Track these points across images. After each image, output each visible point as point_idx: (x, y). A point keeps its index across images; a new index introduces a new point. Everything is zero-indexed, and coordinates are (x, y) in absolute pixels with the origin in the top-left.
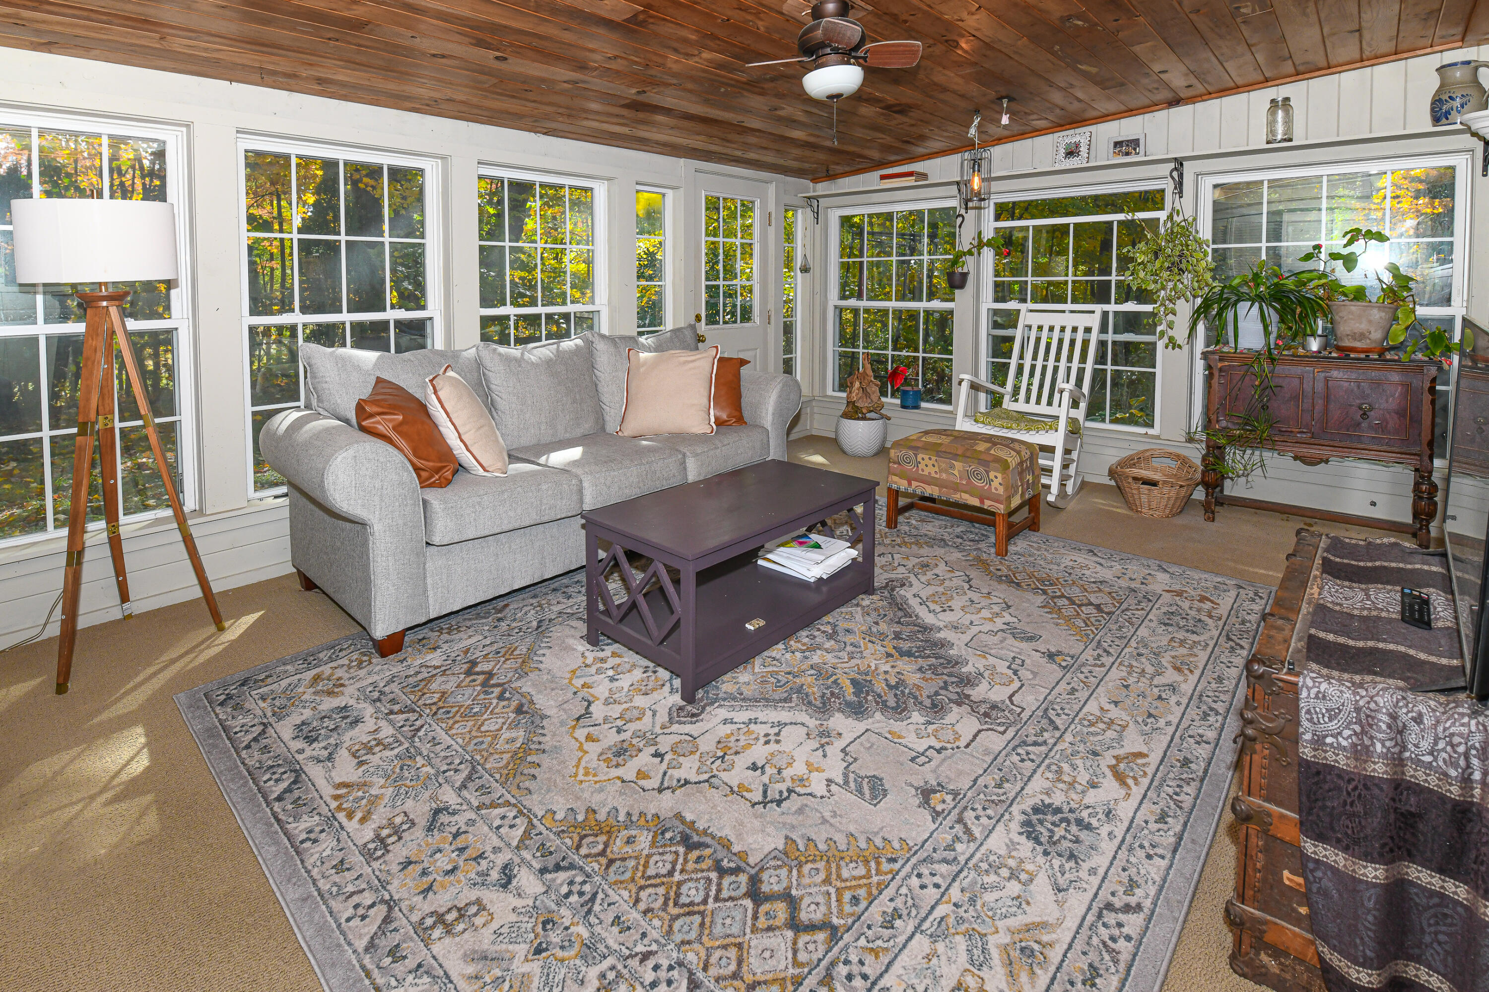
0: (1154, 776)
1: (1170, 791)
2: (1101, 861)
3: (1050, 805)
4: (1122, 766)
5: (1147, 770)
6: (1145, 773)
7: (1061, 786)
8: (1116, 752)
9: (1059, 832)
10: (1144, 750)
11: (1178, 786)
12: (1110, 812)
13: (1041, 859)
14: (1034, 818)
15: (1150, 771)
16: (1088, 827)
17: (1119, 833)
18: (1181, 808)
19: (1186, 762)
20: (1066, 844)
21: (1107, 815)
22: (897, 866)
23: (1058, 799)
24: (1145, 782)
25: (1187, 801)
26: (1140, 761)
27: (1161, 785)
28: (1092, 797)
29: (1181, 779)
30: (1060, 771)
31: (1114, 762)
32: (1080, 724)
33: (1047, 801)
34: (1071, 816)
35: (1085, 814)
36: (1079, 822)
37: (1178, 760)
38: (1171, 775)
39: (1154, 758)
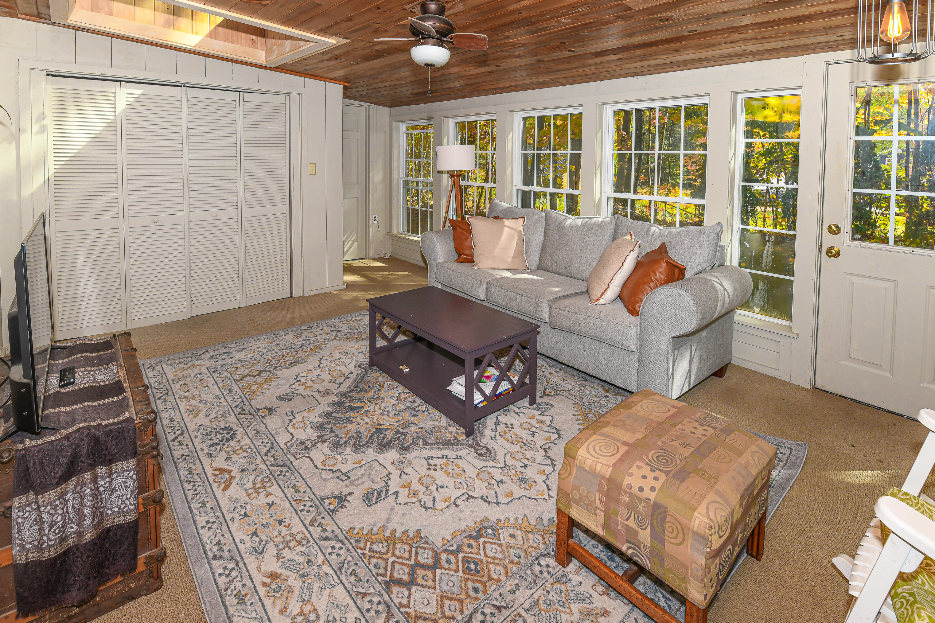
0: (210, 485)
1: (197, 484)
2: (197, 442)
3: (232, 439)
4: (227, 477)
5: (217, 484)
6: (214, 481)
7: (238, 447)
8: (237, 480)
9: (219, 436)
10: (227, 492)
11: (196, 490)
12: (211, 456)
13: (215, 426)
14: (232, 432)
15: (215, 486)
16: (212, 445)
17: (200, 453)
18: (187, 481)
19: (203, 504)
20: (213, 435)
21: (211, 454)
22: (247, 396)
23: (232, 443)
24: (211, 479)
25: (187, 486)
26: (223, 486)
27: (203, 482)
28: (224, 455)
29: (198, 494)
30: (245, 451)
31: (232, 474)
32: (268, 477)
33: (235, 440)
34: (221, 443)
35: (218, 448)
36: (217, 444)
37: (208, 502)
38: (203, 492)
39: (219, 493)
